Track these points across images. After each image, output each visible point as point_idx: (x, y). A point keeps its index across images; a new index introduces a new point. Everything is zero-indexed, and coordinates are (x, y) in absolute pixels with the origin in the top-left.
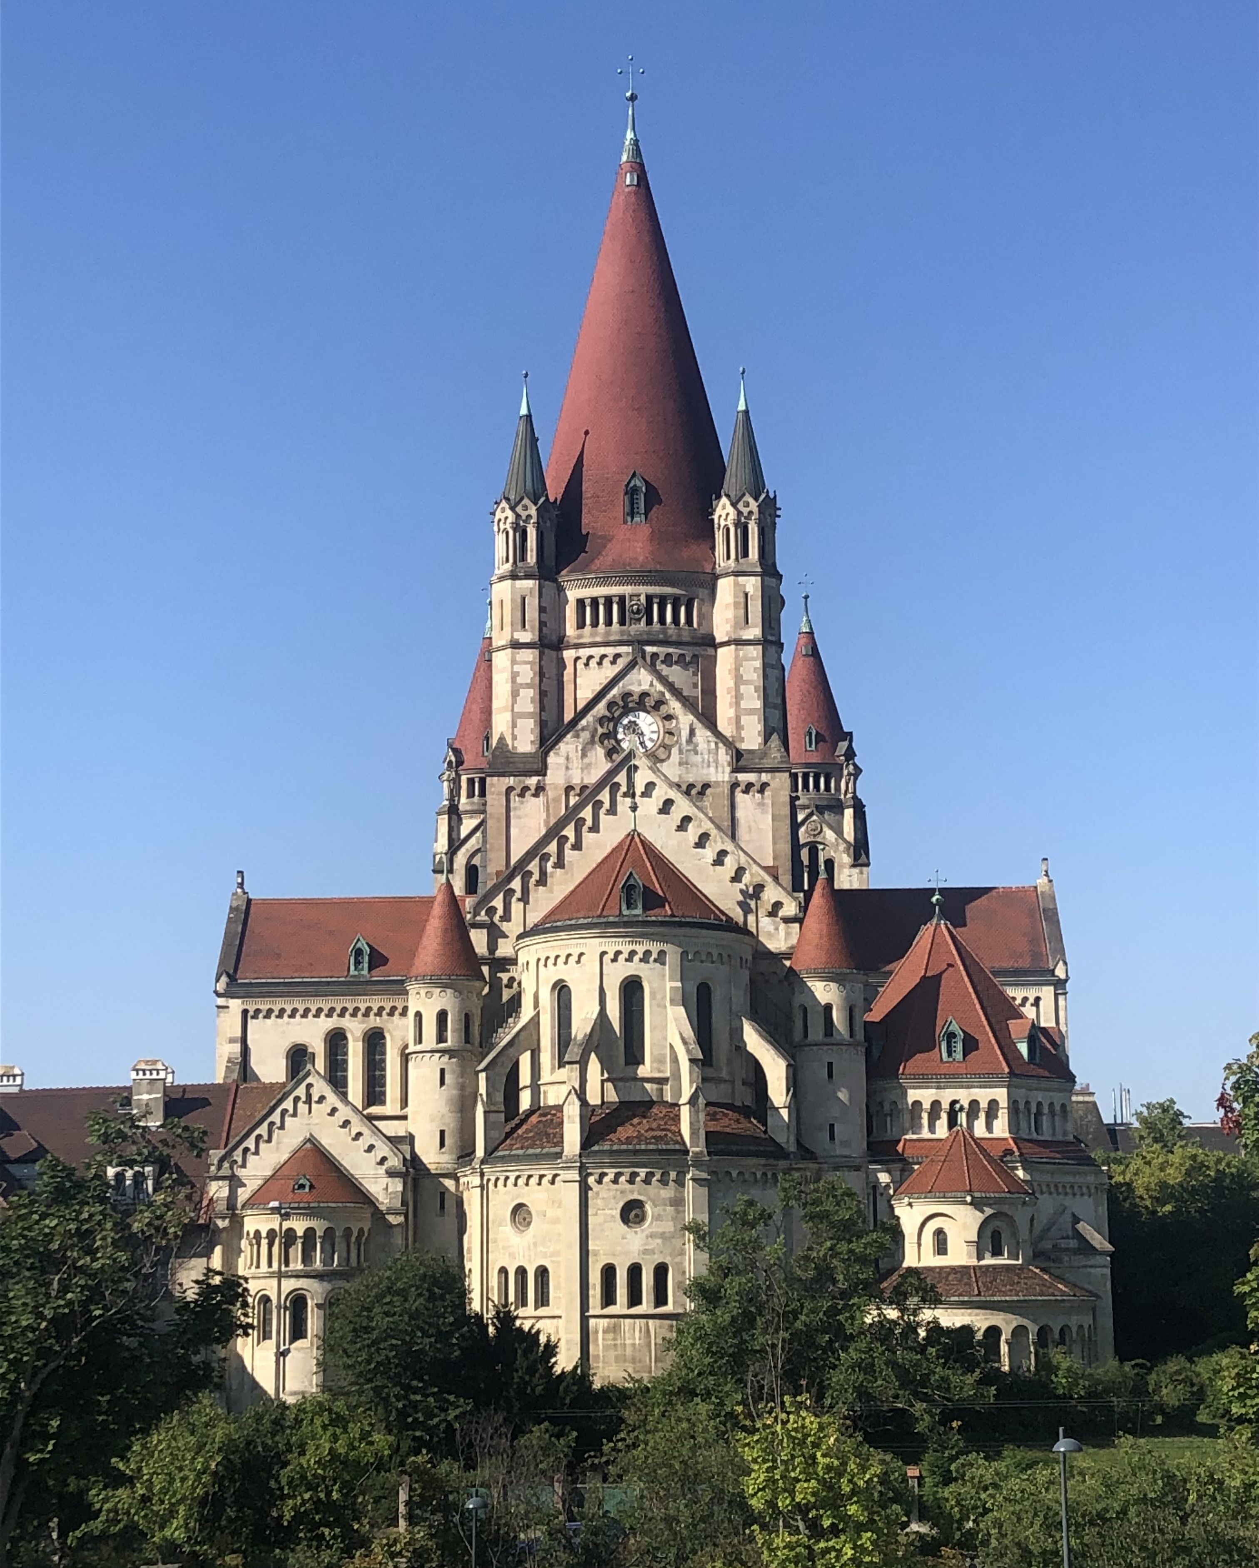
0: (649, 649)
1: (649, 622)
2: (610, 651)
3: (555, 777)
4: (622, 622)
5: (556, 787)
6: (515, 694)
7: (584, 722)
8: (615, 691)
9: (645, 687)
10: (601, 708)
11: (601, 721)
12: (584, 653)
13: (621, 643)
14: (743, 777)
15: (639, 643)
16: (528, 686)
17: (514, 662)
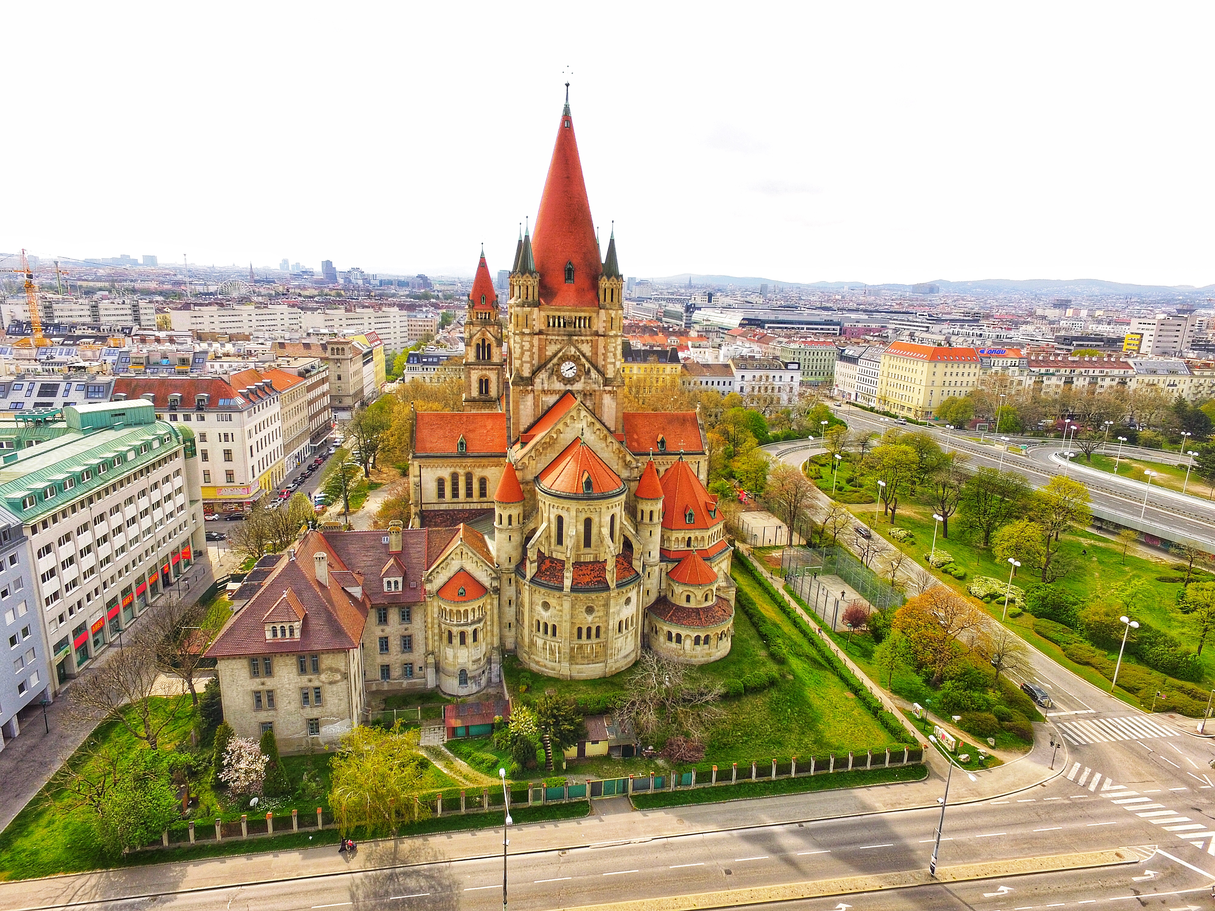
0: (576, 338)
1: (575, 327)
2: (560, 338)
3: (538, 386)
4: (564, 326)
5: (538, 391)
6: (522, 354)
7: (549, 366)
8: (561, 354)
9: (573, 353)
10: (555, 360)
11: (554, 365)
12: (550, 337)
13: (564, 335)
14: (607, 388)
15: (570, 335)
16: (528, 351)
17: (522, 341)
